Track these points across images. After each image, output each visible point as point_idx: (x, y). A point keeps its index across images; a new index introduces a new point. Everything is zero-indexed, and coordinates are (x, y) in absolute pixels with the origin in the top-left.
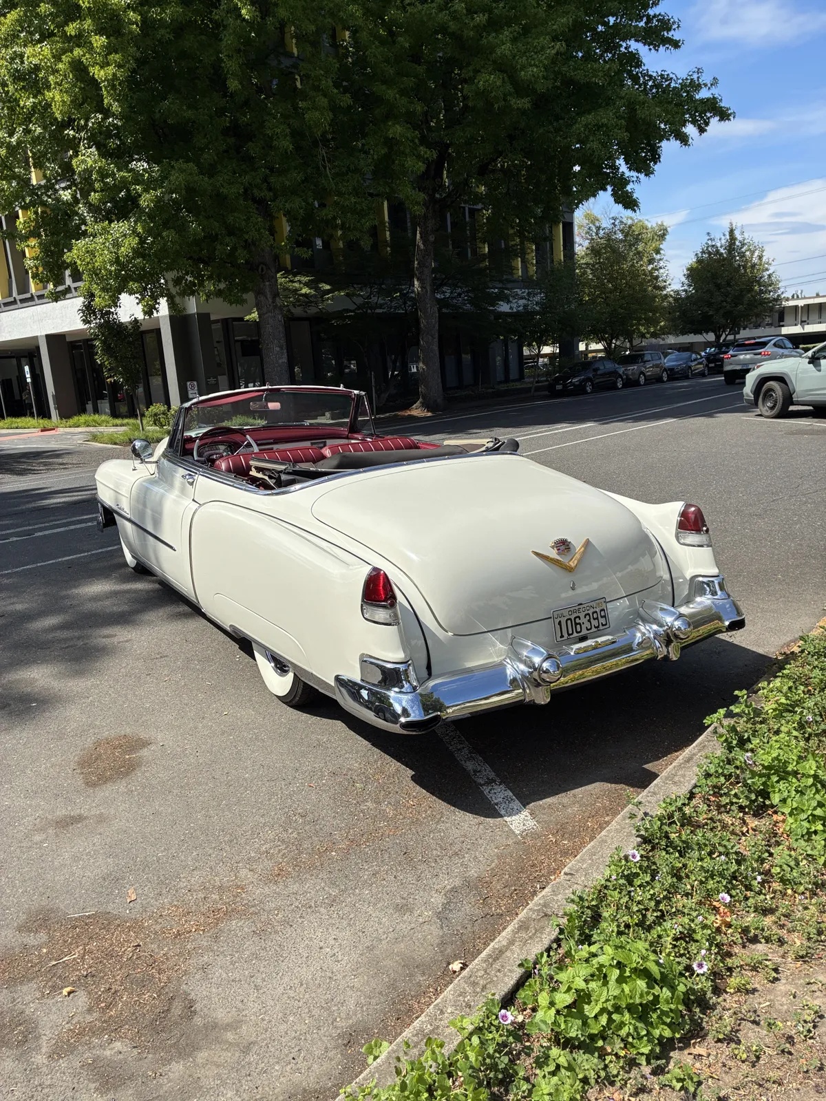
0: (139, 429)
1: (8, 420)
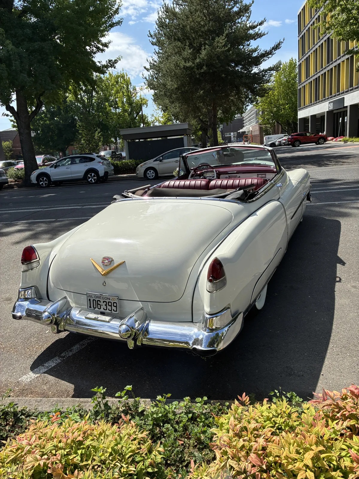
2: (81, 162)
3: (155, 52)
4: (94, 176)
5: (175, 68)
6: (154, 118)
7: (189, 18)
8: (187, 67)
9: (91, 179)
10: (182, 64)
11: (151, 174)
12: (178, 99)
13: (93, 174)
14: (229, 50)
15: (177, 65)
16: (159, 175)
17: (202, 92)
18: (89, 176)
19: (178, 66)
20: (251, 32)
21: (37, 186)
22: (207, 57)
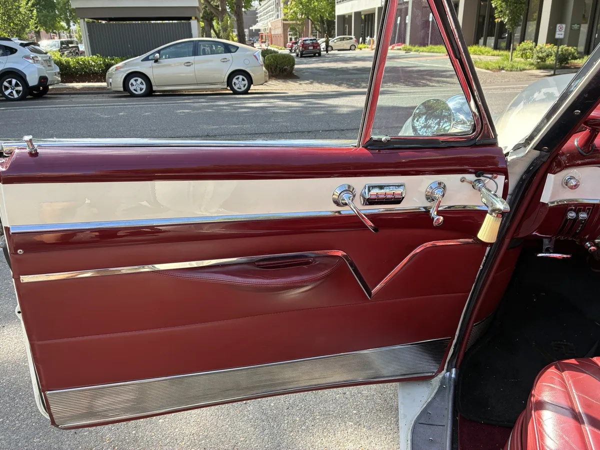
0: (508, 59)
1: (430, 47)
4: (17, 85)
9: (10, 91)
11: (137, 85)
13: (14, 81)
16: (154, 88)
18: (6, 83)
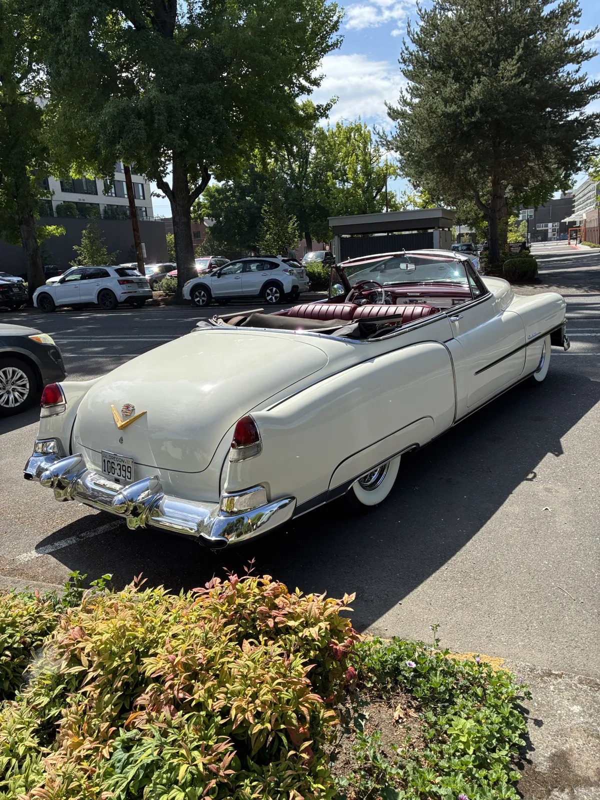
2: (260, 268)
3: (408, 88)
4: (276, 292)
5: (429, 115)
6: (406, 198)
7: (457, 31)
8: (449, 114)
9: (270, 297)
10: (441, 108)
12: (430, 167)
13: (274, 289)
14: (523, 83)
15: (431, 111)
17: (469, 155)
18: (268, 291)
19: (434, 112)
20: (571, 50)
21: (191, 304)
22: (483, 95)
